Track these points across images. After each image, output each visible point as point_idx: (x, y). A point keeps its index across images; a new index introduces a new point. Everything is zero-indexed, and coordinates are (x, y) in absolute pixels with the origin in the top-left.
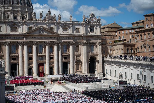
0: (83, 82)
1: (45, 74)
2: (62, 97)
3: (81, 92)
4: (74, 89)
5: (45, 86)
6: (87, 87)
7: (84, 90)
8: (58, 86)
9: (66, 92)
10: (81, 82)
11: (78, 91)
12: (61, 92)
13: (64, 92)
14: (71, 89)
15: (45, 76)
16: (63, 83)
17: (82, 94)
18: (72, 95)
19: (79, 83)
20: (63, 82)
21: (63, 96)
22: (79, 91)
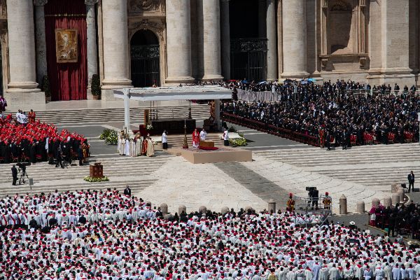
0: (383, 139)
1: (96, 78)
2: (221, 246)
3: (368, 209)
4: (313, 192)
5: (97, 172)
6: (411, 179)
7: (383, 195)
8: (190, 164)
9: (251, 212)
10: (361, 141)
11: (344, 202)
12: (216, 208)
13: (241, 213)
14: (288, 188)
15: (97, 93)
16: (227, 143)
17: (374, 223)
18: (297, 234)
19: (347, 144)
20: (232, 136)
21: (232, 238)
22: (352, 209)
